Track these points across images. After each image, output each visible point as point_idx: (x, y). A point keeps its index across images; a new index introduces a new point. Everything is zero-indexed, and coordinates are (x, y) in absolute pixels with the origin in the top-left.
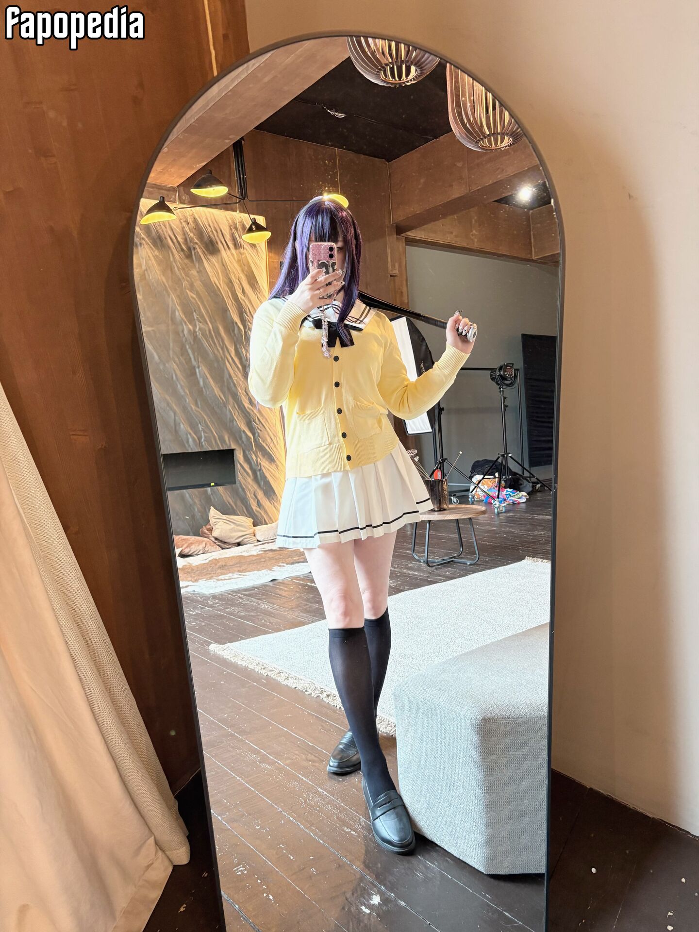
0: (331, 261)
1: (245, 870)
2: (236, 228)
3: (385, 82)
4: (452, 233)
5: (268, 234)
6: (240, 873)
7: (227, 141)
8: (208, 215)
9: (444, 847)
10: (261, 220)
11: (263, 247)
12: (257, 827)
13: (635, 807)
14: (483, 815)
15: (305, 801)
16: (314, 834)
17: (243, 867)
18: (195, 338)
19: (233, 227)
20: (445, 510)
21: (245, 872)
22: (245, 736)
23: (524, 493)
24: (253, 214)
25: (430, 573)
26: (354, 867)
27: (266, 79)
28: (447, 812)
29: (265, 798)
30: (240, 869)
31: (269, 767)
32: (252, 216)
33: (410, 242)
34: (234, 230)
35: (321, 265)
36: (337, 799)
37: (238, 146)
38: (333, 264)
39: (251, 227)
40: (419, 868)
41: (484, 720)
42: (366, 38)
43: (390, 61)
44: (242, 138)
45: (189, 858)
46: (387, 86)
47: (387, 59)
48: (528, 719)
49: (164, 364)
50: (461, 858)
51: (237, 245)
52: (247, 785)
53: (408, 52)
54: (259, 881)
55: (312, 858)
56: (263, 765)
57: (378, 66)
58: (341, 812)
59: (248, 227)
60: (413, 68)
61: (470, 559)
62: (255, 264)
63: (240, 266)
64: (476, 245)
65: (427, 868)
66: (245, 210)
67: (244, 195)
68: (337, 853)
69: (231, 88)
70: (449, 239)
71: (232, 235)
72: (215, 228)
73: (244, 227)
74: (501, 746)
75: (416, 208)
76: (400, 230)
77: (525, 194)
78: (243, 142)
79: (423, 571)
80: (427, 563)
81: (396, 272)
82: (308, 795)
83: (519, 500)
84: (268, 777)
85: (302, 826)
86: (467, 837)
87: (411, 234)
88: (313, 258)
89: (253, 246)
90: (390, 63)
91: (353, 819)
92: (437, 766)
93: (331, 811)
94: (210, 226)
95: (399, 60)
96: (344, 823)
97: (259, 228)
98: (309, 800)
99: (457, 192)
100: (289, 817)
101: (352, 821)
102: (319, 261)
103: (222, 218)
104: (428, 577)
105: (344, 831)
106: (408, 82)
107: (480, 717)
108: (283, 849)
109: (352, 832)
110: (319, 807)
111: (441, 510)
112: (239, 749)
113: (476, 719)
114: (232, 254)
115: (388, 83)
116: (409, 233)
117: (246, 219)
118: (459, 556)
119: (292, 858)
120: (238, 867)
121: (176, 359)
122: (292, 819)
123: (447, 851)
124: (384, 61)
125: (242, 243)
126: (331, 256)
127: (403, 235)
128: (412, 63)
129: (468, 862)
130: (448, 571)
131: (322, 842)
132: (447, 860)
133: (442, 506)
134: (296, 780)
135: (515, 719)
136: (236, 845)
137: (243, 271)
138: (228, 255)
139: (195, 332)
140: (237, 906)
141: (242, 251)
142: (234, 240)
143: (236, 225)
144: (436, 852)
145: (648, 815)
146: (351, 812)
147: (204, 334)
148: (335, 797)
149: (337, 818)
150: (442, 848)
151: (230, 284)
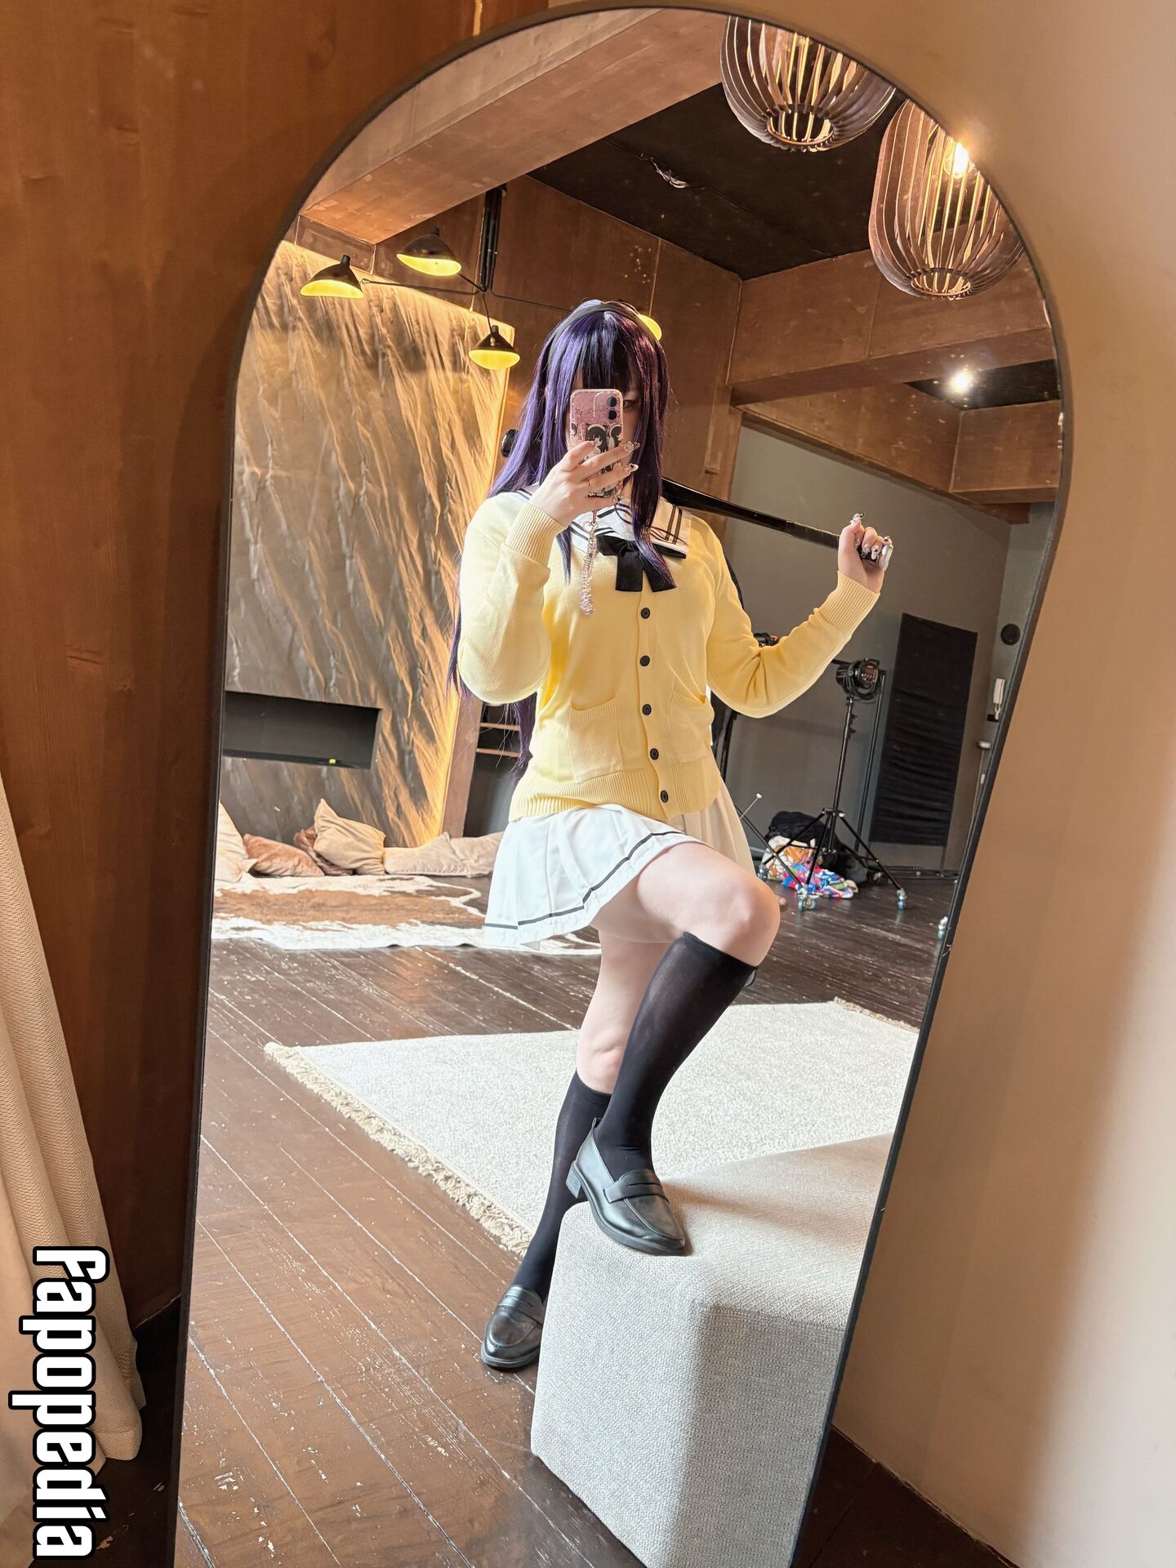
0: (612, 426)
1: (236, 1483)
2: (462, 337)
3: (773, 138)
4: (822, 420)
5: (514, 358)
6: (224, 1487)
7: (477, 185)
8: (418, 303)
9: (597, 1514)
10: (507, 332)
11: (501, 378)
12: (274, 1404)
13: (950, 1515)
14: (680, 1477)
15: (367, 1370)
16: (372, 1439)
17: (232, 1477)
18: (356, 506)
19: (458, 332)
21: (235, 1488)
22: (288, 1224)
23: (852, 884)
24: (496, 319)
26: (430, 1518)
27: (566, 93)
28: (616, 1456)
29: (299, 1350)
30: (227, 1480)
31: (318, 1291)
32: (494, 322)
33: (751, 422)
34: (457, 338)
36: (423, 1378)
37: (493, 197)
39: (488, 338)
40: (546, 1542)
41: (717, 1309)
43: (790, 102)
44: (504, 187)
45: (138, 1449)
46: (775, 145)
47: (786, 99)
48: (795, 1323)
49: (294, 541)
50: (624, 1541)
51: (457, 365)
52: (274, 1319)
53: (824, 95)
54: (256, 1511)
55: (359, 1484)
56: (308, 1285)
57: (766, 108)
58: (425, 1405)
59: (482, 338)
60: (827, 124)
62: (483, 403)
63: (457, 402)
64: (859, 449)
65: (561, 1547)
66: (483, 309)
67: (486, 283)
68: (405, 1484)
69: (502, 94)
70: (817, 430)
71: (453, 347)
72: (426, 328)
73: (475, 337)
74: (737, 1363)
75: (772, 367)
76: (737, 397)
77: (961, 382)
78: (505, 192)
81: (717, 467)
82: (374, 1358)
84: (311, 1309)
85: (353, 1419)
86: (642, 1507)
87: (755, 408)
88: (578, 420)
89: (485, 372)
90: (790, 106)
91: (445, 1422)
92: (614, 1368)
93: (409, 1398)
94: (418, 323)
95: (806, 102)
96: (428, 1429)
97: (502, 345)
98: (374, 1369)
99: (847, 354)
100: (335, 1396)
101: (443, 1427)
102: (589, 424)
103: (443, 314)
105: (426, 1443)
106: (813, 146)
107: (710, 1302)
108: (311, 1457)
109: (440, 1449)
110: (389, 1386)
112: (274, 1245)
113: (702, 1304)
114: (447, 379)
115: (778, 141)
116: (751, 406)
117: (482, 324)
119: (324, 1477)
120: (225, 1476)
121: (317, 537)
122: (338, 1400)
123: (600, 1521)
124: (779, 101)
125: (468, 363)
126: (612, 416)
127: (741, 407)
128: (827, 115)
129: (633, 1552)
131: (383, 1456)
132: (598, 1538)
134: (358, 1326)
135: (772, 1319)
136: (230, 1432)
137: (459, 410)
138: (439, 379)
139: (357, 496)
140: (206, 1551)
141: (464, 376)
142: (455, 355)
143: (462, 330)
144: (583, 1517)
145: (970, 1533)
146: (444, 1409)
147: (372, 503)
148: (421, 1371)
149: (418, 1415)
150: (594, 1514)
151: (432, 426)
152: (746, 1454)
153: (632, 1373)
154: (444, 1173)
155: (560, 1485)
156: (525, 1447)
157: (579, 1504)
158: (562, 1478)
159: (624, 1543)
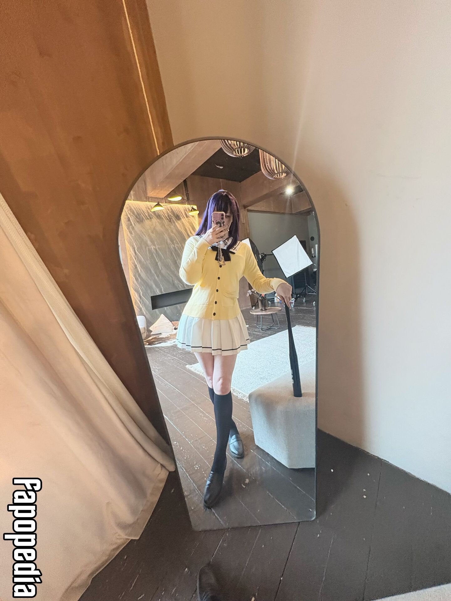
2: (186, 210)
3: (235, 155)
5: (198, 212)
8: (176, 207)
19: (185, 210)
20: (267, 310)
32: (192, 206)
33: (249, 211)
39: (192, 210)
49: (166, 260)
51: (187, 217)
60: (246, 149)
61: (276, 327)
62: (194, 223)
63: (189, 224)
66: (189, 204)
70: (263, 209)
72: (179, 211)
73: (189, 210)
77: (289, 190)
78: (187, 180)
80: (262, 329)
81: (244, 222)
89: (193, 216)
90: (237, 148)
94: (177, 210)
95: (240, 146)
97: (195, 210)
103: (181, 207)
106: (244, 155)
111: (265, 310)
115: (237, 156)
116: (248, 208)
118: (273, 326)
121: (170, 258)
124: (234, 148)
125: (189, 216)
130: (269, 332)
138: (184, 220)
141: (189, 218)
142: (186, 214)
147: (178, 248)
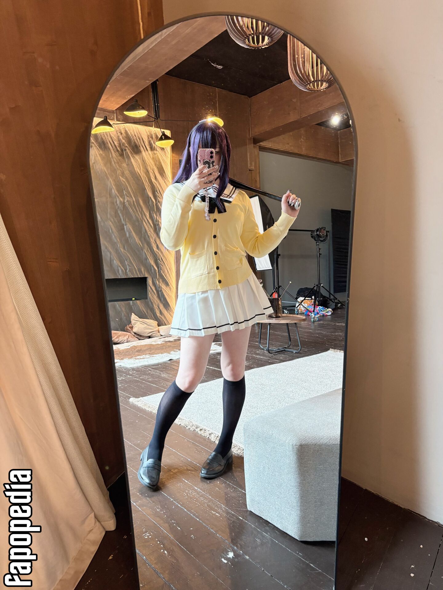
0: (212, 160)
1: (150, 535)
2: (152, 137)
3: (248, 46)
4: (288, 144)
5: (172, 142)
6: (147, 537)
7: (147, 81)
8: (134, 129)
9: (274, 524)
10: (168, 133)
11: (169, 150)
12: (158, 510)
14: (299, 504)
15: (187, 495)
16: (193, 515)
17: (148, 534)
18: (124, 206)
19: (150, 136)
20: (279, 317)
21: (150, 537)
23: (330, 310)
24: (163, 129)
25: (270, 357)
26: (218, 535)
27: (174, 43)
28: (276, 503)
30: (147, 535)
33: (262, 149)
34: (150, 139)
35: (205, 163)
36: (207, 494)
37: (154, 85)
38: (213, 162)
39: (161, 137)
40: (258, 536)
41: (301, 446)
42: (237, 17)
43: (252, 32)
44: (157, 80)
45: (116, 526)
46: (250, 48)
47: (250, 31)
48: (329, 446)
50: (284, 531)
51: (152, 148)
53: (263, 27)
54: (158, 542)
55: (191, 529)
57: (244, 36)
58: (209, 502)
59: (159, 137)
60: (266, 38)
61: (296, 349)
62: (163, 160)
63: (154, 162)
64: (304, 152)
65: (263, 536)
66: (158, 126)
67: (157, 117)
68: (207, 526)
69: (151, 47)
70: (287, 148)
71: (150, 142)
72: (138, 137)
73: (157, 137)
74: (311, 462)
75: (266, 128)
76: (255, 141)
77: (336, 120)
78: (158, 83)
79: (266, 356)
80: (268, 351)
81: (253, 168)
82: (189, 491)
83: (327, 313)
85: (185, 510)
86: (288, 517)
87: (262, 144)
88: (201, 158)
89: (163, 149)
90: (252, 34)
91: (217, 506)
92: (270, 474)
93: (203, 501)
94: (135, 136)
95: (258, 31)
96: (212, 508)
97: (167, 138)
98: (189, 494)
99: (293, 117)
100: (178, 504)
102: (204, 160)
103: (143, 131)
104: (269, 360)
105: (212, 513)
106: (263, 46)
107: (298, 444)
108: (174, 523)
109: (217, 514)
110: (196, 498)
111: (277, 317)
113: (296, 445)
114: (149, 154)
116: (261, 143)
117: (158, 132)
118: (288, 347)
119: (179, 529)
121: (112, 220)
123: (275, 526)
124: (248, 33)
125: (156, 147)
126: (212, 157)
127: (258, 144)
128: (266, 34)
129: (288, 533)
130: (282, 356)
131: (198, 519)
132: (275, 532)
133: (278, 315)
135: (320, 445)
136: (145, 520)
137: (156, 165)
138: (147, 155)
139: (124, 203)
140: (144, 557)
141: (155, 152)
142: (150, 145)
143: (152, 135)
144: (269, 527)
145: (401, 506)
146: (216, 502)
147: (130, 205)
148: (206, 492)
149: (207, 505)
150: (273, 525)
151: (147, 173)
152: (320, 492)
153: (277, 474)
154: (200, 428)
155: (260, 518)
156: (246, 509)
157: (267, 522)
158: (260, 515)
159: (285, 531)
